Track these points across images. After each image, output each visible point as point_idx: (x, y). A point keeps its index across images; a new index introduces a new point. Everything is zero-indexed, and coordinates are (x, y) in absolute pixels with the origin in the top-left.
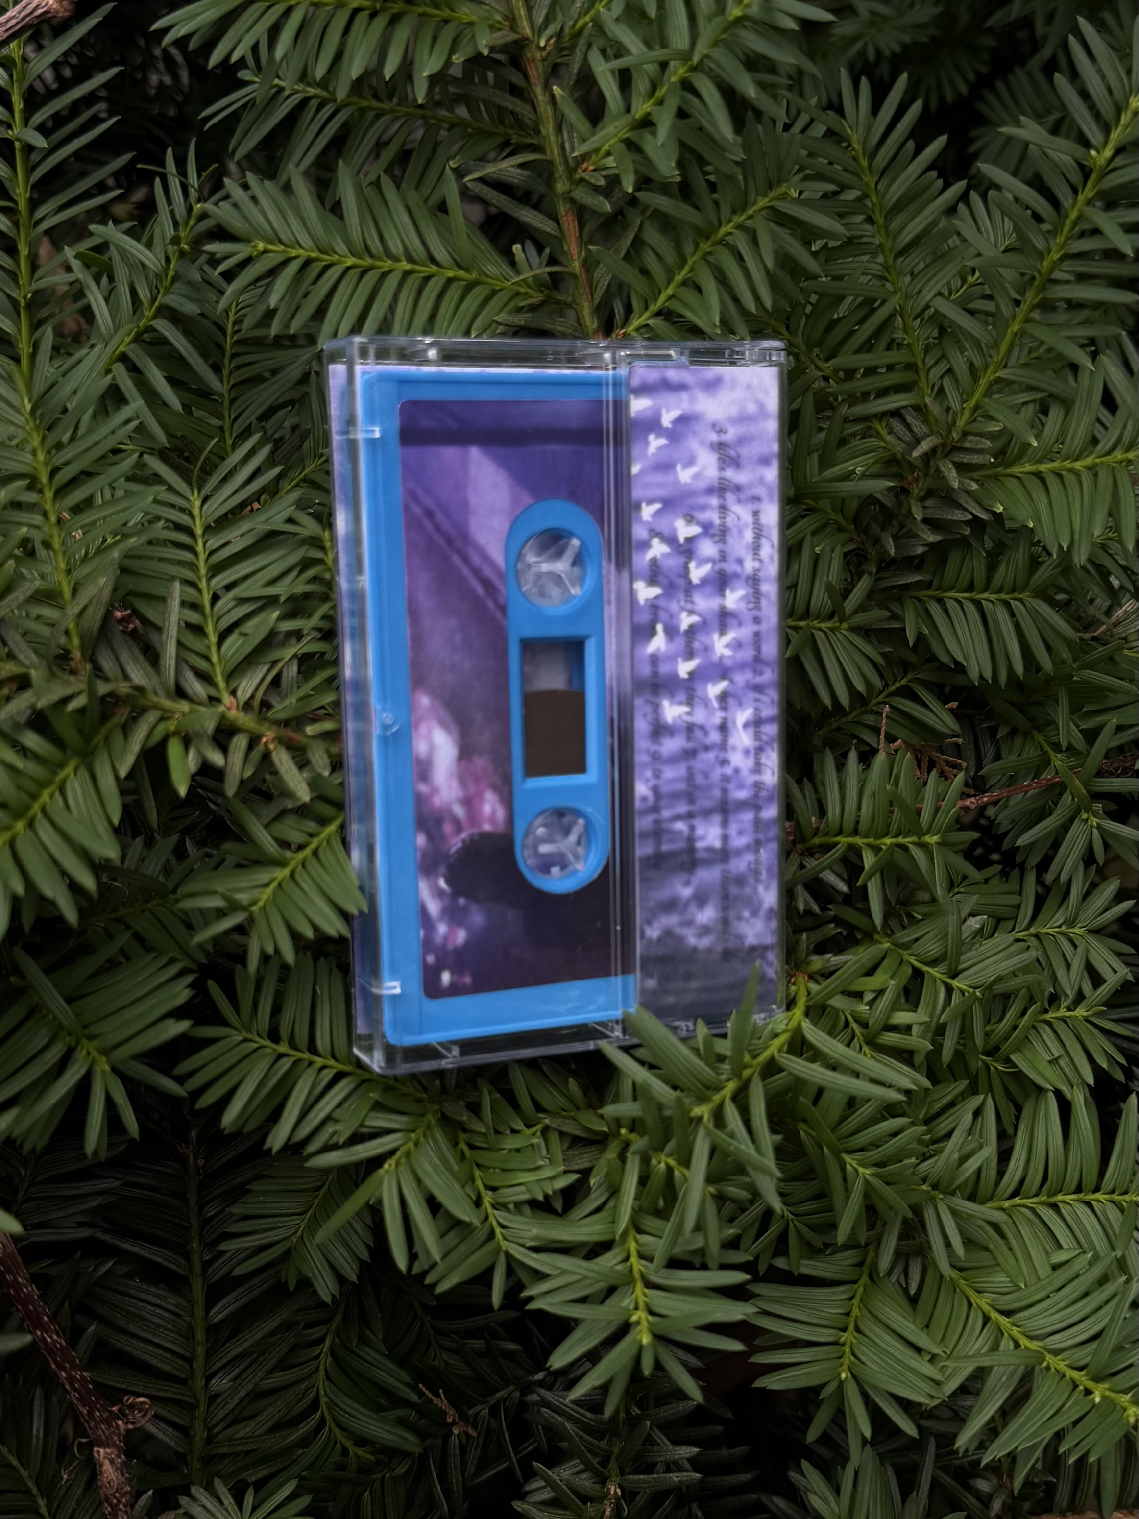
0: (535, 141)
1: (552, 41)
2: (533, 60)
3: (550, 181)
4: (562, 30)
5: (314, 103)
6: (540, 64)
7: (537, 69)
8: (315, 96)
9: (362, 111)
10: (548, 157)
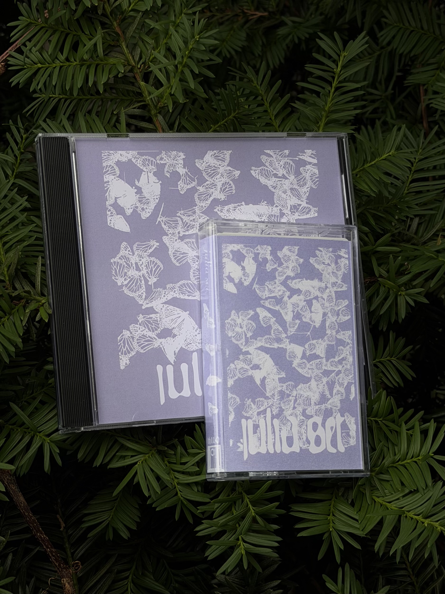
0: (142, 99)
1: (142, 66)
2: (137, 73)
3: (149, 111)
4: (145, 61)
5: (63, 100)
6: (139, 74)
8: (63, 98)
10: (147, 102)
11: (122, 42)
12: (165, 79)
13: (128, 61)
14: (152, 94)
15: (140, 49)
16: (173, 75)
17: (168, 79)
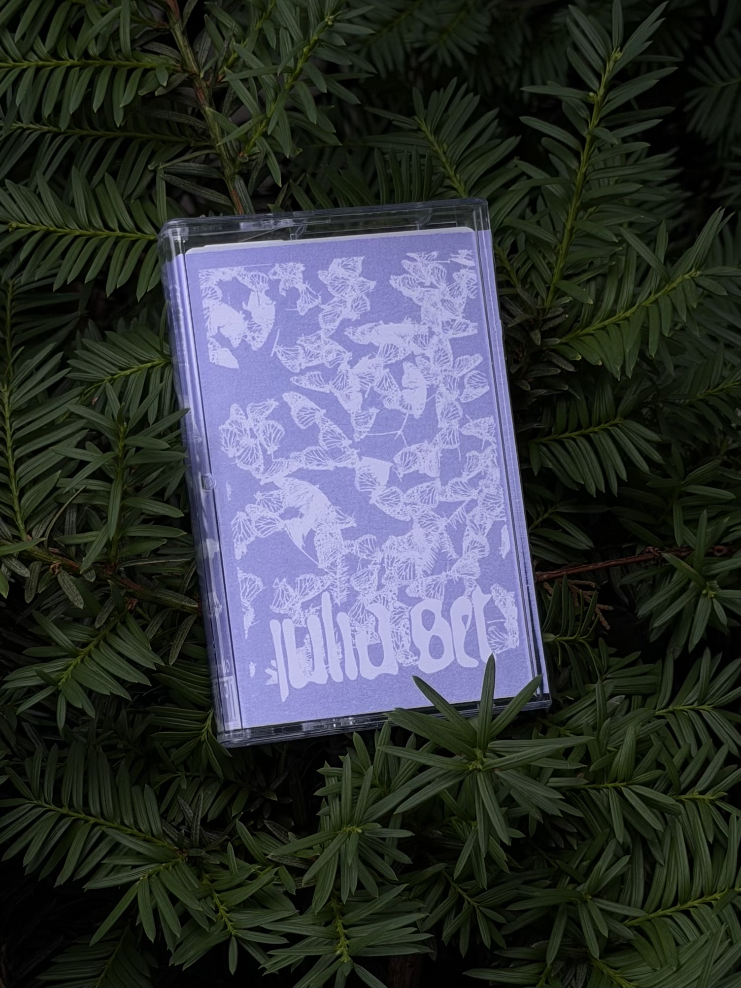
0: (208, 144)
2: (201, 88)
3: (220, 169)
5: (49, 137)
6: (205, 90)
7: (204, 94)
8: (49, 132)
9: (82, 138)
10: (217, 150)
11: (175, 24)
12: (256, 105)
13: (183, 62)
14: (228, 134)
15: (210, 40)
16: (273, 94)
17: (262, 104)
